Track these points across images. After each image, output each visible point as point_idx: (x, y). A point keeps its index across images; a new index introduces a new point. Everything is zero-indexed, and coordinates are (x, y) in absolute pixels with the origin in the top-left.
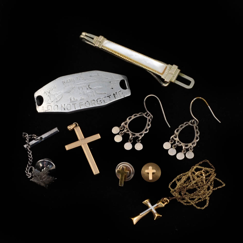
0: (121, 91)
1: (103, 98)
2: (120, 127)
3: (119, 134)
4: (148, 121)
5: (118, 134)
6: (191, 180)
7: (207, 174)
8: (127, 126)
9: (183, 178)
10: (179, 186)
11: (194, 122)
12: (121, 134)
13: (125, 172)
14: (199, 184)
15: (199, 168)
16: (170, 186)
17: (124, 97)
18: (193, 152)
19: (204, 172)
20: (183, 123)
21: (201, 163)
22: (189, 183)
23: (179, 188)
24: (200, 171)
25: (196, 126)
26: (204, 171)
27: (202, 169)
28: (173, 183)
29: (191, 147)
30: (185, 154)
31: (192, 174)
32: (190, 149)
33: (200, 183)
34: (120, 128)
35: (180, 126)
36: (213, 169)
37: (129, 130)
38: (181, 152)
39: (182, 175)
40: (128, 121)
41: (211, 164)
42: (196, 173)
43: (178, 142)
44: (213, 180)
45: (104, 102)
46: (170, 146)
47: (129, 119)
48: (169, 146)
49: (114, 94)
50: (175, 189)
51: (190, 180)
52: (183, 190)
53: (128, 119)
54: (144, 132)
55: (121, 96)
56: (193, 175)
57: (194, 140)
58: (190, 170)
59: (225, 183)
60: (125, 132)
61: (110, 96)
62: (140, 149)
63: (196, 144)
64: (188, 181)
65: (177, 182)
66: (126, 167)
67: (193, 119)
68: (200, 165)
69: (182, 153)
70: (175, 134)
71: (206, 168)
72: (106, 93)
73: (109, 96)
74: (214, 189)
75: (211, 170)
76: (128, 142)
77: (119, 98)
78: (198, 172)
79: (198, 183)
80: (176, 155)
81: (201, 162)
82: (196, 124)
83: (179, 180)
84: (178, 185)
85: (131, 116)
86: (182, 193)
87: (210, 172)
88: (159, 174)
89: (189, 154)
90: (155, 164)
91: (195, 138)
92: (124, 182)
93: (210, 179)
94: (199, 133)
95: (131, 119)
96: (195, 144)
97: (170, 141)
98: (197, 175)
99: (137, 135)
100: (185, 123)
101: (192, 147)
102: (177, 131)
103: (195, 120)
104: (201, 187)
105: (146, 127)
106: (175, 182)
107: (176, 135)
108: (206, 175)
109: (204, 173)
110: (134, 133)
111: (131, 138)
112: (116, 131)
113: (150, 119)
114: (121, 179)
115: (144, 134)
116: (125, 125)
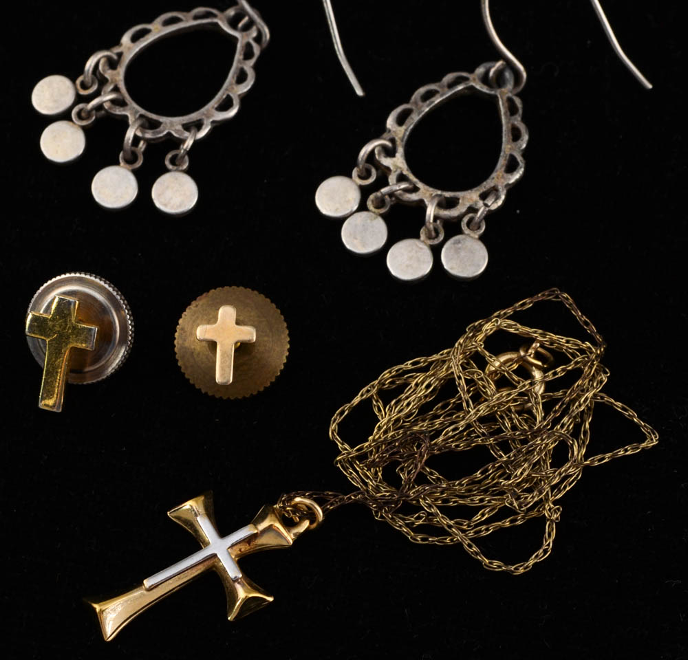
2: (80, 79)
3: (70, 120)
4: (238, 56)
5: (65, 116)
6: (460, 398)
7: (559, 369)
8: (117, 76)
9: (417, 385)
10: (386, 432)
11: (500, 73)
12: (79, 115)
13: (74, 328)
14: (508, 424)
15: (512, 330)
16: (333, 426)
18: (482, 238)
19: (538, 356)
20: (437, 79)
21: (524, 304)
22: (451, 415)
23: (389, 443)
24: (517, 350)
25: (510, 100)
26: (540, 349)
27: (527, 342)
28: (354, 410)
29: (472, 210)
30: (436, 251)
31: (468, 364)
32: (468, 224)
33: (511, 419)
34: (78, 82)
35: (422, 90)
36: (594, 343)
37: (128, 99)
38: (417, 237)
39: (408, 365)
40: (129, 47)
41: (584, 318)
42: (496, 363)
43: (402, 178)
44: (589, 408)
46: (354, 198)
47: (135, 39)
48: (348, 201)
50: (367, 444)
51: (453, 397)
52: (412, 455)
53: (126, 39)
54: (212, 115)
56: (473, 373)
57: (494, 175)
58: (461, 341)
59: (656, 427)
60: (100, 107)
62: (180, 206)
63: (503, 197)
64: (443, 407)
65: (377, 404)
66: (86, 300)
67: (499, 56)
68: (516, 317)
69: (421, 245)
70: (385, 135)
71: (555, 337)
74: (595, 461)
75: (582, 351)
76: (117, 163)
78: (503, 359)
79: (502, 417)
80: (382, 253)
81: (528, 303)
82: (509, 86)
83: (389, 395)
84: (383, 422)
85: (150, 21)
86: (402, 469)
87: (577, 363)
88: (278, 353)
89: (457, 251)
90: (261, 298)
91: (502, 162)
92: (70, 389)
93: (573, 401)
94: (526, 137)
95: (147, 37)
96: (497, 198)
97: (355, 172)
98: (495, 372)
99: (172, 125)
100: (449, 77)
101: (476, 211)
102: (401, 121)
103: (509, 64)
104: (514, 440)
105: (225, 86)
106: (367, 403)
107: (393, 141)
108: (551, 378)
109: (540, 363)
110: (154, 116)
111: (130, 141)
112: (55, 101)
113: (254, 45)
114: (52, 373)
115: (213, 122)
116: (110, 71)
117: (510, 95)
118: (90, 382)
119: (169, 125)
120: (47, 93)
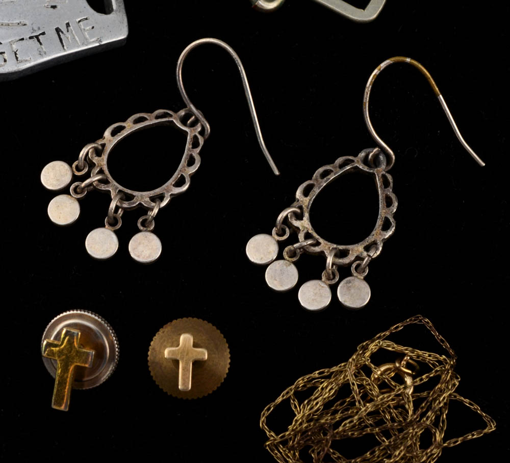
0: (86, 19)
1: (11, 43)
2: (76, 163)
3: (69, 194)
4: (188, 146)
5: (65, 191)
6: (354, 397)
7: (424, 377)
8: (102, 161)
9: (322, 389)
10: (301, 424)
11: (376, 157)
12: (75, 190)
14: (388, 417)
15: (390, 349)
16: (263, 419)
17: (97, 44)
18: (366, 279)
19: (408, 366)
20: (332, 162)
21: (397, 327)
22: (347, 410)
23: (304, 433)
24: (393, 362)
25: (384, 177)
26: (410, 361)
27: (400, 356)
28: (277, 407)
29: (359, 258)
30: (333, 289)
31: (359, 373)
32: (356, 268)
33: (390, 413)
34: (74, 166)
35: (321, 170)
36: (448, 356)
37: (110, 178)
38: (320, 278)
39: (316, 374)
40: (109, 140)
41: (441, 337)
42: (378, 372)
43: (308, 236)
44: (445, 404)
45: (17, 58)
46: (274, 250)
47: (114, 133)
48: (269, 253)
49: (58, 30)
50: (287, 433)
51: (348, 397)
52: (320, 442)
53: (107, 133)
54: (170, 190)
55: (86, 39)
56: (363, 380)
57: (374, 232)
58: (354, 357)
59: (494, 417)
60: (91, 184)
61: (40, 37)
62: (149, 256)
63: (381, 249)
64: (341, 404)
65: (294, 403)
66: (86, 330)
67: (375, 144)
68: (392, 338)
69: (323, 285)
70: (295, 204)
71: (420, 352)
72: (25, 25)
73: (37, 37)
74: (451, 443)
75: (440, 362)
76: (104, 226)
77: (78, 47)
78: (383, 369)
79: (383, 411)
80: (295, 290)
81: (400, 326)
82: (383, 166)
83: (304, 395)
84: (298, 417)
85: (124, 120)
86: (313, 451)
87: (437, 371)
89: (349, 289)
90: (209, 326)
91: (379, 223)
93: (435, 400)
94: (396, 204)
95: (122, 132)
96: (377, 249)
97: (274, 231)
98: (378, 379)
99: (142, 197)
100: (340, 160)
101: (363, 259)
102: (306, 193)
103: (383, 150)
104: (393, 429)
105: (179, 168)
106: (286, 402)
107: (301, 208)
108: (418, 383)
109: (410, 372)
110: (129, 191)
111: (113, 211)
112: (58, 180)
113: (199, 137)
114: (62, 383)
115: (171, 195)
116: (97, 158)
117: (384, 173)
118: (87, 388)
119: (140, 198)
120: (52, 174)
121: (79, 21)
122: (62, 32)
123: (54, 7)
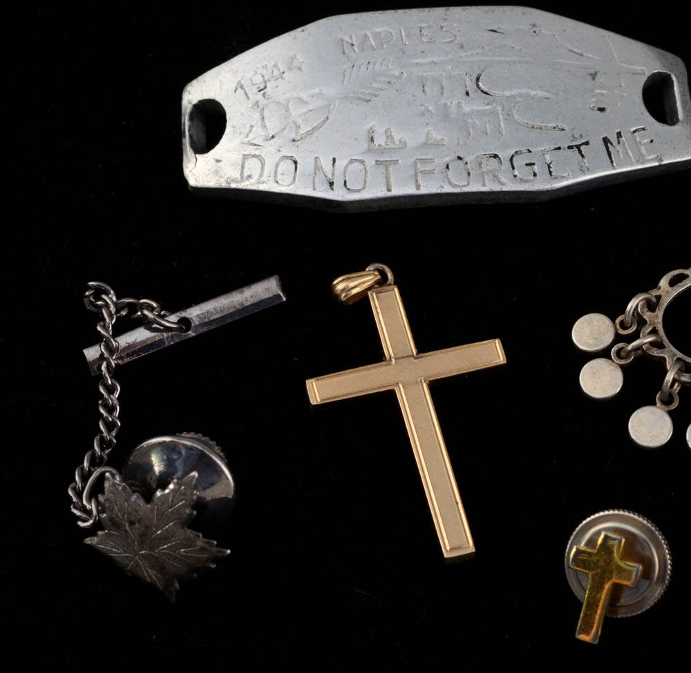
0: (644, 129)
1: (543, 153)
2: (620, 318)
3: (610, 358)
5: (604, 354)
8: (656, 318)
12: (618, 353)
13: (618, 565)
17: (657, 164)
34: (617, 321)
37: (666, 341)
40: (667, 291)
45: (550, 173)
47: (673, 283)
49: (606, 141)
53: (664, 282)
55: (643, 156)
60: (639, 348)
61: (582, 148)
66: (630, 537)
72: (563, 130)
73: (578, 147)
76: (654, 404)
77: (632, 165)
95: (684, 282)
110: (690, 360)
111: (669, 384)
112: (595, 339)
114: (593, 605)
116: (649, 313)
118: (624, 616)
120: (587, 332)
121: (634, 132)
122: (611, 144)
123: (602, 110)
